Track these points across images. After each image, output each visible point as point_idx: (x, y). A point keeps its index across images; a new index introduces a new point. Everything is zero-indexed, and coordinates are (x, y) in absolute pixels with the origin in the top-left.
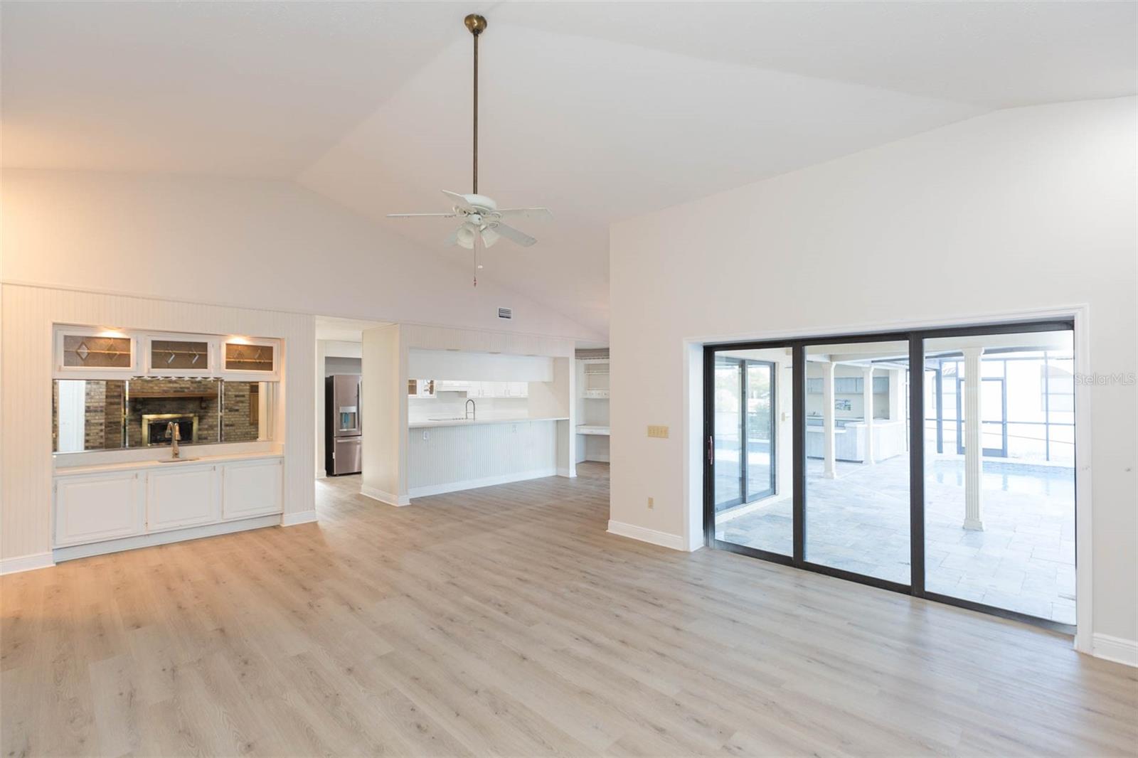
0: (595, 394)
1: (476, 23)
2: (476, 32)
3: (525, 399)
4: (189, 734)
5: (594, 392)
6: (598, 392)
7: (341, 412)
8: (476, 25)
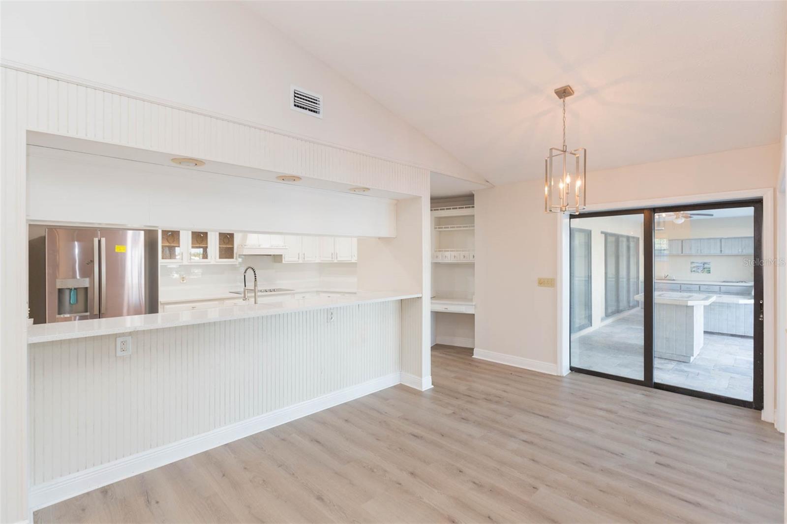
0: (449, 257)
3: (354, 265)
5: (447, 254)
6: (453, 253)
7: (58, 287)
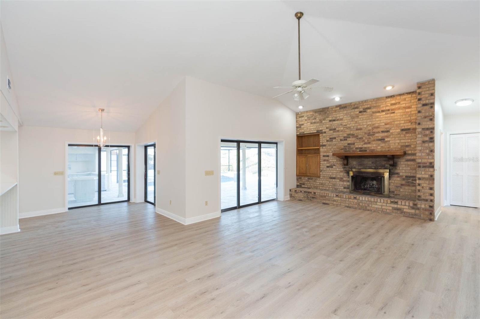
1: (299, 15)
2: (299, 18)
4: (404, 281)
8: (299, 16)
